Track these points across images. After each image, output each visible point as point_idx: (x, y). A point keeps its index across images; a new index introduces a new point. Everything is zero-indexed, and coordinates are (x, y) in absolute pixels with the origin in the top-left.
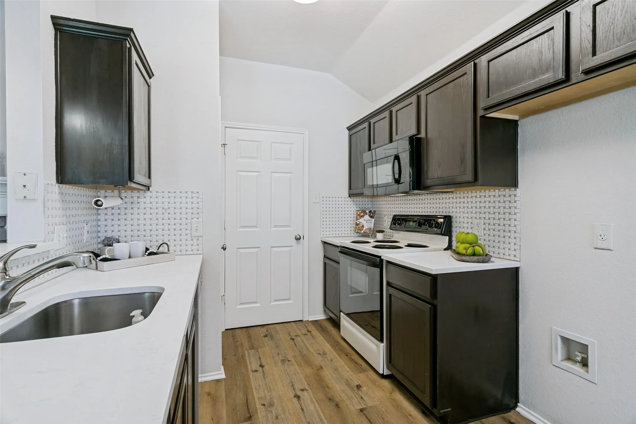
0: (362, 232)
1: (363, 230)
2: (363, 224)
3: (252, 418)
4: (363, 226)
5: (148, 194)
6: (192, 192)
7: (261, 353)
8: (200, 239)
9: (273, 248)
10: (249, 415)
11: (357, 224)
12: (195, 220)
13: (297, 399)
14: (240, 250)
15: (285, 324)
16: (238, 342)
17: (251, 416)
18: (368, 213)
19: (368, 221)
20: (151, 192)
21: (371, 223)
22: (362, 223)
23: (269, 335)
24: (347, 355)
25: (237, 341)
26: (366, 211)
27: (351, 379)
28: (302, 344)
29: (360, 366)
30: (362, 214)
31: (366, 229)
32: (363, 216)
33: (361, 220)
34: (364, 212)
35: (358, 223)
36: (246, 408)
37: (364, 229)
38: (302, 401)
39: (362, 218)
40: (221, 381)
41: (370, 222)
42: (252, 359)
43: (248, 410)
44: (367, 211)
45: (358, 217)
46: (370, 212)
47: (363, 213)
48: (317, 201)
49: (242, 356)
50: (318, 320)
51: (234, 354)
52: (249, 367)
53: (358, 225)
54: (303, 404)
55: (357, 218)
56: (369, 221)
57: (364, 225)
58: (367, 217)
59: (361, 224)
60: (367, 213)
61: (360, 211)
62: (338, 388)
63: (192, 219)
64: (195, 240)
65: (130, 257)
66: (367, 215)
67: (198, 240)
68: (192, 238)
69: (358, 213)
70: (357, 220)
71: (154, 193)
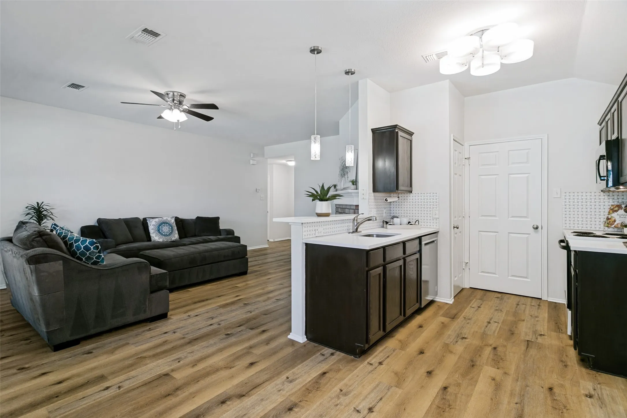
0: (613, 226)
1: (614, 224)
2: (615, 219)
4: (615, 221)
5: (411, 195)
6: (433, 193)
7: (484, 303)
8: (438, 219)
9: (510, 234)
11: (608, 219)
12: (435, 209)
13: (487, 323)
14: (481, 232)
15: (522, 297)
16: (474, 295)
17: (454, 318)
18: (623, 208)
19: (621, 216)
20: (413, 194)
21: (625, 218)
22: (614, 217)
23: (501, 298)
24: (556, 323)
26: (621, 206)
27: (541, 331)
30: (616, 209)
31: (617, 224)
32: (616, 211)
33: (615, 215)
34: (619, 207)
35: (610, 217)
36: (454, 315)
37: (616, 223)
39: (615, 213)
40: (447, 305)
41: (624, 217)
42: (476, 303)
44: (623, 206)
45: (611, 212)
46: (626, 206)
47: (617, 208)
48: (559, 196)
50: (559, 303)
51: (466, 298)
52: (470, 305)
53: (609, 220)
55: (609, 212)
56: (623, 216)
57: (616, 219)
58: (621, 212)
59: (613, 219)
60: (622, 208)
61: (614, 205)
63: (433, 208)
64: (435, 220)
65: (401, 224)
66: (621, 209)
67: (436, 220)
68: (433, 219)
69: (612, 208)
70: (608, 215)
71: (414, 194)
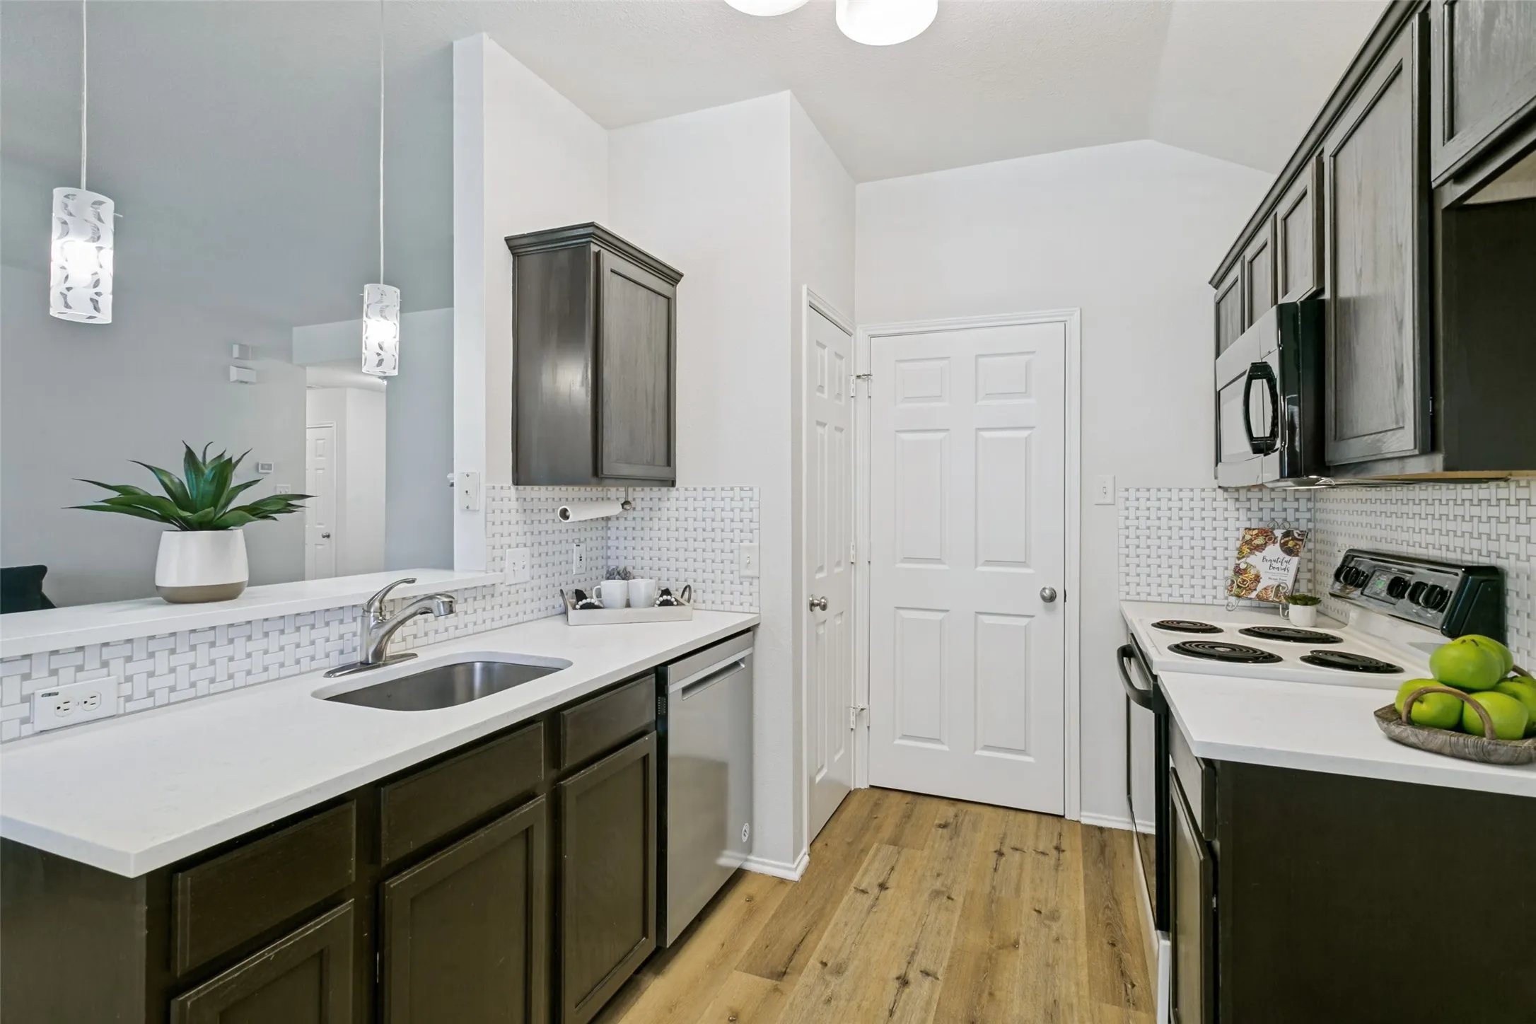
0: (1253, 595)
1: (1255, 590)
2: (1258, 571)
3: (785, 976)
4: (1257, 579)
5: (673, 493)
6: (742, 489)
7: (902, 860)
8: (755, 582)
9: (980, 616)
10: (784, 970)
11: (1238, 571)
12: (746, 543)
13: (898, 986)
14: (901, 612)
15: (1012, 813)
16: (877, 819)
17: (785, 973)
18: (1279, 539)
19: (1275, 565)
20: (677, 490)
21: (1285, 569)
22: (1254, 567)
23: (953, 826)
24: (1113, 945)
25: (875, 816)
26: (1272, 532)
27: (1071, 1006)
28: (1014, 873)
29: (1129, 986)
30: (1260, 541)
31: (1265, 589)
32: (1260, 548)
33: (1255, 560)
34: (1267, 534)
35: (1243, 566)
36: (789, 953)
37: (1260, 587)
38: (904, 996)
39: (1256, 553)
40: (787, 885)
41: (1283, 567)
42: (876, 865)
43: (791, 960)
44: (1278, 533)
45: (1246, 550)
46: (1287, 534)
47: (1261, 538)
48: (1109, 500)
49: (862, 851)
50: (1111, 829)
51: (850, 840)
52: (855, 880)
53: (1241, 574)
54: (901, 1004)
55: (1240, 551)
56: (1278, 565)
57: (1262, 575)
58: (1274, 551)
59: (1253, 572)
60: (1276, 538)
61: (1254, 529)
62: (1016, 1011)
63: (741, 541)
64: (746, 584)
65: (628, 605)
66: (1274, 542)
67: (751, 584)
68: (742, 580)
69: (1248, 537)
70: (1239, 559)
71: (682, 490)
